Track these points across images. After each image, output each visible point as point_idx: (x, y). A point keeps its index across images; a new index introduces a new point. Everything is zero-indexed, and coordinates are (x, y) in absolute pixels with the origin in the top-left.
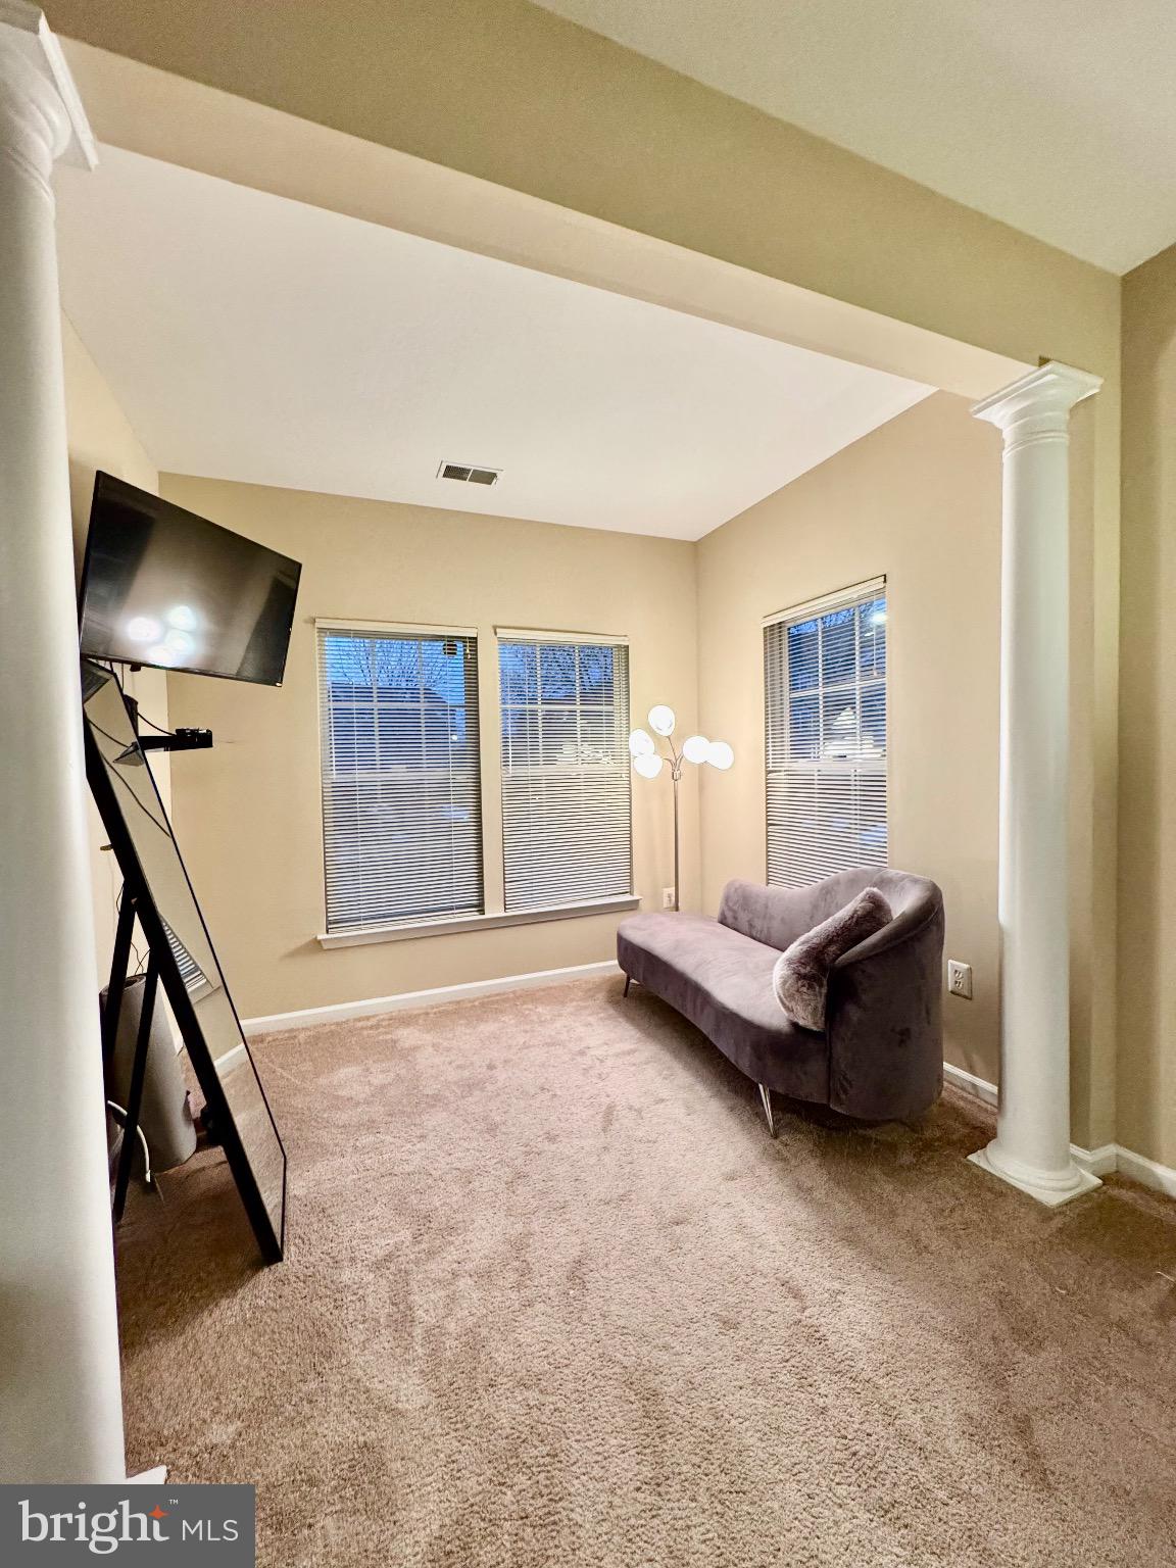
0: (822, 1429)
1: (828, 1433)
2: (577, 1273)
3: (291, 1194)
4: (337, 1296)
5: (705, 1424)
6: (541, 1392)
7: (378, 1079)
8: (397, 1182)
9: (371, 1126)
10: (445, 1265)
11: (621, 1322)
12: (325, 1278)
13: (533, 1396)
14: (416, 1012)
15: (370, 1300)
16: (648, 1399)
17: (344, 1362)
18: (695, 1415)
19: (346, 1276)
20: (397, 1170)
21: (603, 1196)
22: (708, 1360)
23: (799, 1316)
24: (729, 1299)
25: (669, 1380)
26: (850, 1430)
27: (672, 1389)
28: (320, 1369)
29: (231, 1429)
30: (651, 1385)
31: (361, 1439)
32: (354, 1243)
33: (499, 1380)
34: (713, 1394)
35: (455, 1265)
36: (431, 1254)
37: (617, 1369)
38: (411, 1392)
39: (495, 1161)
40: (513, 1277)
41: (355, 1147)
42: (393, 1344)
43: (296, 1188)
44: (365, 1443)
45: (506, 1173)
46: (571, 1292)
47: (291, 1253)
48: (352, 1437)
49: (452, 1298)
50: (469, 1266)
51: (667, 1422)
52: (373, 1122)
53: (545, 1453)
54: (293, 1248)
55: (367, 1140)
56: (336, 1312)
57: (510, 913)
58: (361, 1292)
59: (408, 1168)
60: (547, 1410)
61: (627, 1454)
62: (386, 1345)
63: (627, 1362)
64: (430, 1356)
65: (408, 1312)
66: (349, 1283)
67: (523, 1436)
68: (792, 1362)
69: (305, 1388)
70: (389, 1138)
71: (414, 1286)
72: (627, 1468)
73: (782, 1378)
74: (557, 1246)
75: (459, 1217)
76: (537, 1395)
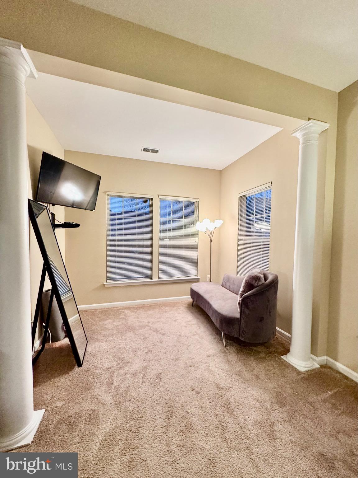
0: (215, 419)
1: (216, 421)
2: (159, 377)
3: (87, 351)
4: (94, 376)
5: (184, 415)
6: (142, 403)
7: (117, 323)
8: (116, 350)
9: (112, 335)
10: (124, 371)
11: (168, 389)
12: (92, 371)
13: (140, 404)
14: (131, 307)
15: (102, 378)
16: (170, 408)
17: (93, 391)
18: (181, 413)
19: (98, 371)
20: (117, 347)
21: (171, 358)
22: (189, 400)
23: (217, 392)
24: (199, 386)
25: (177, 404)
26: (223, 420)
27: (177, 406)
28: (86, 392)
29: (62, 403)
30: (172, 405)
31: (94, 409)
32: (101, 364)
33: (132, 399)
34: (188, 408)
35: (127, 372)
36: (121, 368)
37: (164, 400)
38: (108, 400)
39: (144, 347)
40: (142, 376)
41: (107, 340)
42: (106, 388)
43: (89, 349)
44: (94, 410)
45: (146, 350)
46: (156, 381)
47: (85, 365)
48: (91, 408)
49: (124, 379)
50: (131, 372)
51: (173, 413)
52: (113, 334)
53: (139, 417)
54: (85, 364)
55: (110, 339)
56: (93, 380)
57: (160, 280)
58: (101, 375)
59: (119, 347)
60: (143, 407)
61: (161, 420)
62: (104, 388)
63: (166, 398)
64: (115, 392)
65: (112, 381)
66: (98, 373)
67: (135, 413)
68: (212, 403)
69: (82, 396)
70: (116, 339)
71: (115, 375)
72: (160, 422)
73: (208, 406)
74: (155, 369)
75: (130, 360)
76: (141, 403)
